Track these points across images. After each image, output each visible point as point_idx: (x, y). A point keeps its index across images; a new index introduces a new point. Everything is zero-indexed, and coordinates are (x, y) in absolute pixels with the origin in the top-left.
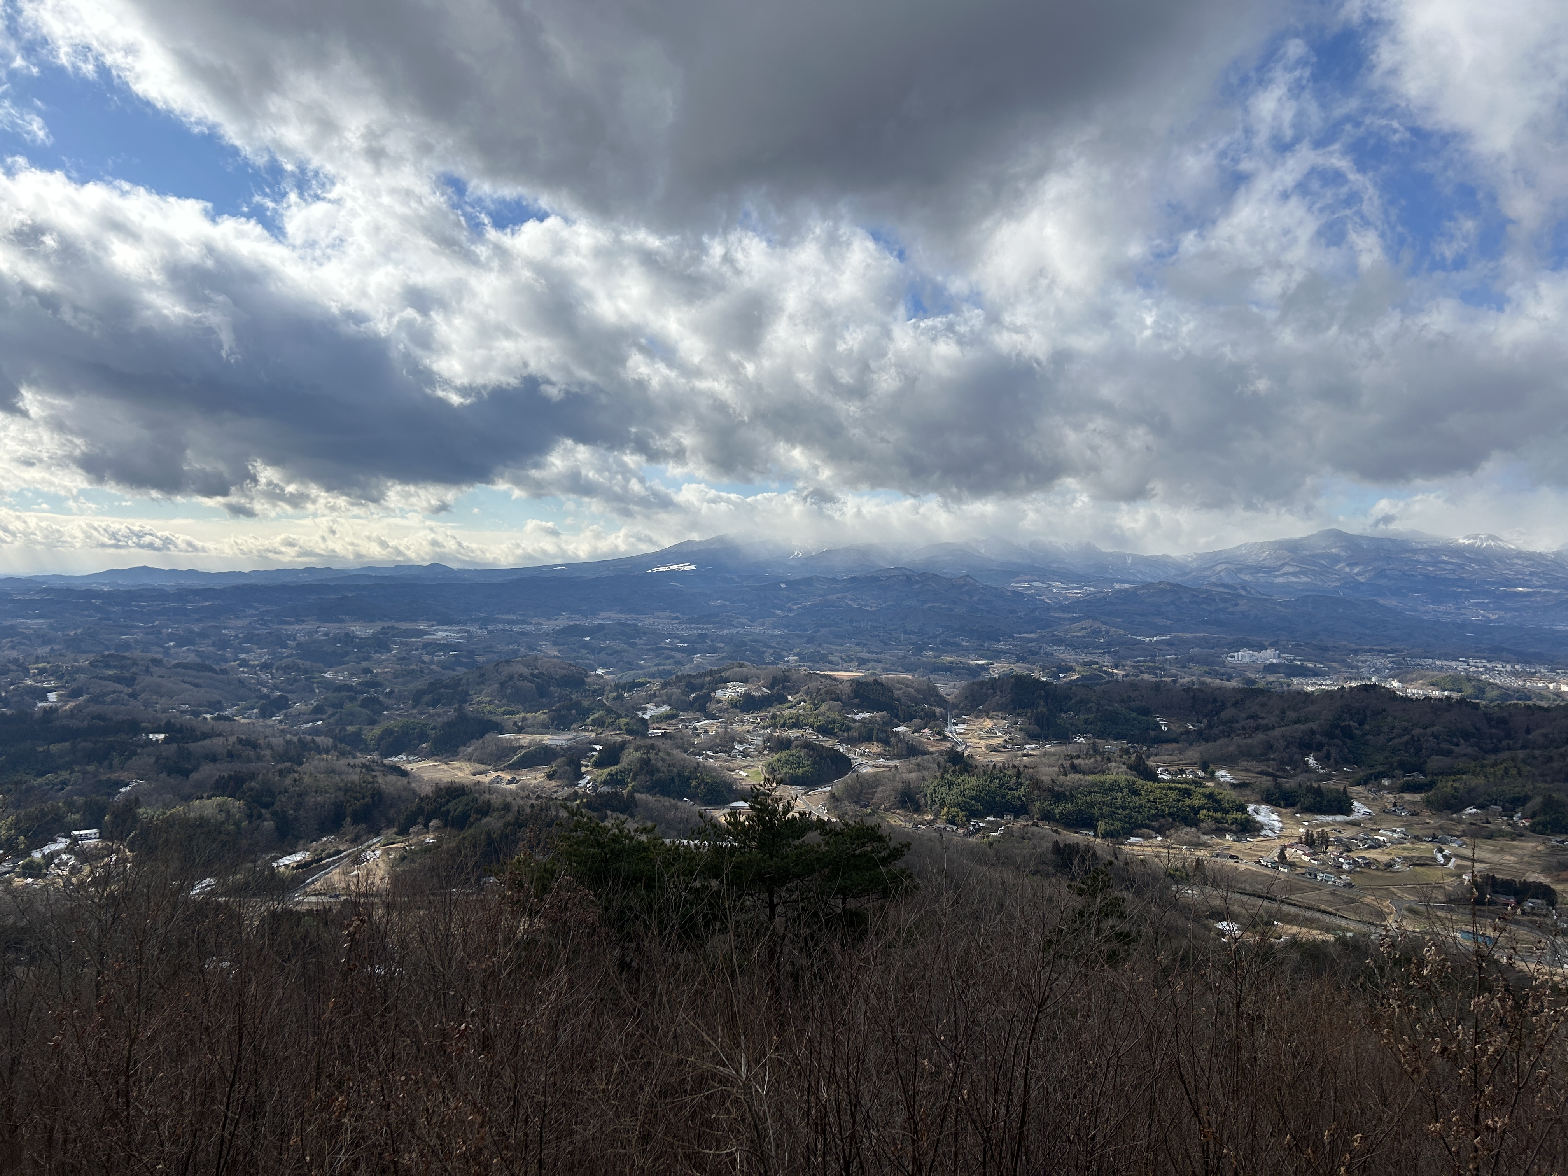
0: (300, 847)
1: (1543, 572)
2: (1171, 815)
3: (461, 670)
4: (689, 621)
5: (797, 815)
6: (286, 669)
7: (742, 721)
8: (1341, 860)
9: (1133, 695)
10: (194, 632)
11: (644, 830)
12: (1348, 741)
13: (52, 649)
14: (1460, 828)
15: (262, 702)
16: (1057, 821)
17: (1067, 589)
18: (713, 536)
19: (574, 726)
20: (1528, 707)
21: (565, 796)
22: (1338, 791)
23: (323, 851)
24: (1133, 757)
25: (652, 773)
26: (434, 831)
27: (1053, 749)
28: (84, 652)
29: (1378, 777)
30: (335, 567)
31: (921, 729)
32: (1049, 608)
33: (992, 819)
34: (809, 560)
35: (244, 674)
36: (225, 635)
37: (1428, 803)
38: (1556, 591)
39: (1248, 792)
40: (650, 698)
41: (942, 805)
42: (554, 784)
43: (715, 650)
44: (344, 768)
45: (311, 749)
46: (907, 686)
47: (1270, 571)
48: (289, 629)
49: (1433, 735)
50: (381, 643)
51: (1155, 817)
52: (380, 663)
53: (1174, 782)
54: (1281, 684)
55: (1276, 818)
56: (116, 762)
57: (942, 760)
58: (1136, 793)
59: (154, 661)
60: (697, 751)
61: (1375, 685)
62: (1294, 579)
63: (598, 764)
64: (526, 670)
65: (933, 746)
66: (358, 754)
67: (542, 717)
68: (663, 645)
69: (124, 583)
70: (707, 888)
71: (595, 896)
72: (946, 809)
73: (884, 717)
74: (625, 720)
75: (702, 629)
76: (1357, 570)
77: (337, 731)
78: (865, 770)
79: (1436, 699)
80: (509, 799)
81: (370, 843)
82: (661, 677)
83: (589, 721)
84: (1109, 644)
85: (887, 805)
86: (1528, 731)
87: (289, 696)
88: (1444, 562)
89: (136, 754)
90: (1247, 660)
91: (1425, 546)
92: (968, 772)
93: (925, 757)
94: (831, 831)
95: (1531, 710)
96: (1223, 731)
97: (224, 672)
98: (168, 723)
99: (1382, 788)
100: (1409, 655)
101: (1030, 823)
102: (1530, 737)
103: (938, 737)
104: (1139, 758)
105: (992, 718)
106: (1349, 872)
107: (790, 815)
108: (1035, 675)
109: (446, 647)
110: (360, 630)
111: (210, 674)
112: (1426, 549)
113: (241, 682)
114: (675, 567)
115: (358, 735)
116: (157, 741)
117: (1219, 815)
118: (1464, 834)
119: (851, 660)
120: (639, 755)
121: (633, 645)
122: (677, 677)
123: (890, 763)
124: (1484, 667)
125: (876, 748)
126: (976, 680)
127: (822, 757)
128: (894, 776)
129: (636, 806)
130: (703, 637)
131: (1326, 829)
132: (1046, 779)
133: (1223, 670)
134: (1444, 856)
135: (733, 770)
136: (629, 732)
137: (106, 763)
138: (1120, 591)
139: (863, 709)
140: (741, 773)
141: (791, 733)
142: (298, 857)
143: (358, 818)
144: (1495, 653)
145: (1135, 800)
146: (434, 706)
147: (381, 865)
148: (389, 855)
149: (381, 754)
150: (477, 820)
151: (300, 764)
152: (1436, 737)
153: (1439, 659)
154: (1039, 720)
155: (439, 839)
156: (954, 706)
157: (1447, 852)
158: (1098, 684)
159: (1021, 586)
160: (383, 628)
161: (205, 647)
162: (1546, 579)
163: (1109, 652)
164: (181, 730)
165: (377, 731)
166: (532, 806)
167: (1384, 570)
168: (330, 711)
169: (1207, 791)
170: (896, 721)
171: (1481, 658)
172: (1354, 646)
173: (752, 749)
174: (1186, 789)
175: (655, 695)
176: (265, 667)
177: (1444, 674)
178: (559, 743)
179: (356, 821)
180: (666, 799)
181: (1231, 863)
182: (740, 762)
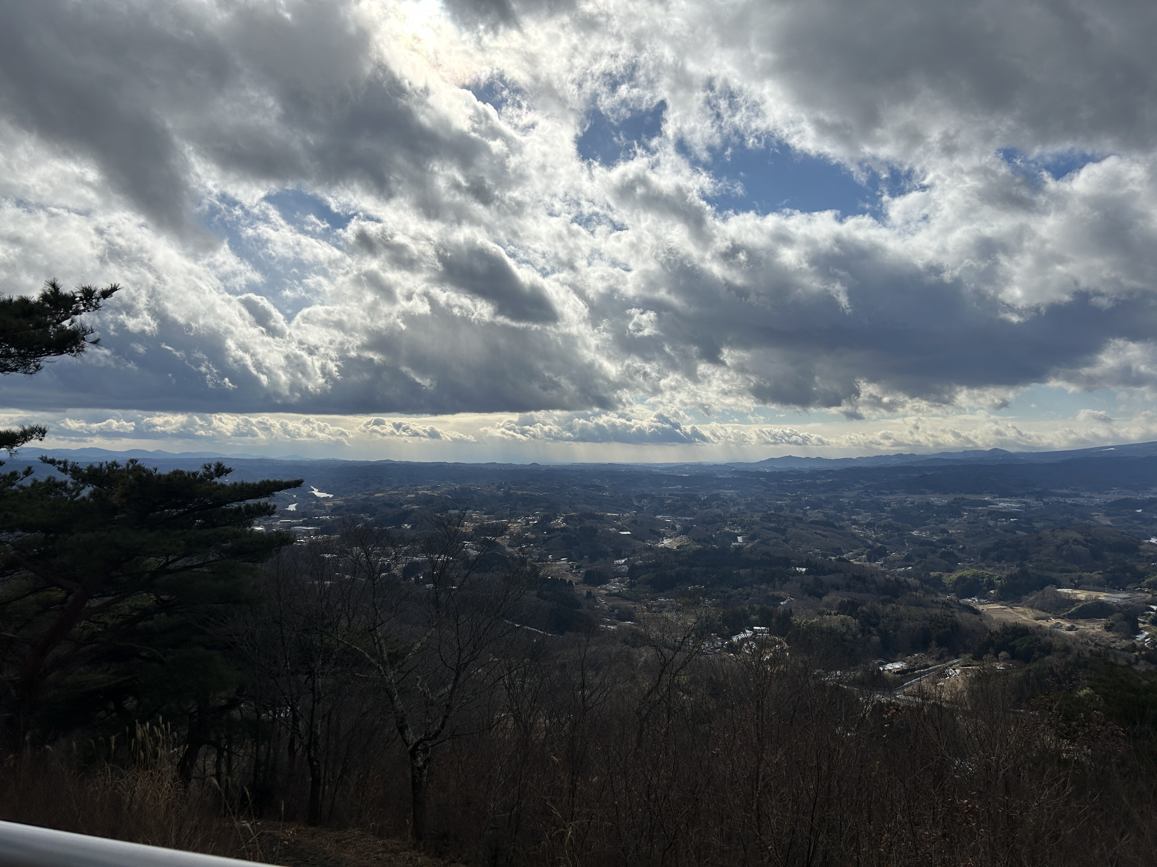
0: (898, 658)
3: (1021, 534)
6: (885, 527)
10: (822, 500)
13: (739, 509)
15: (868, 550)
19: (1129, 587)
21: (1123, 646)
23: (916, 663)
26: (1003, 661)
28: (757, 511)
30: (917, 453)
35: (855, 530)
36: (842, 502)
42: (1112, 635)
44: (929, 603)
45: (904, 587)
48: (886, 499)
50: (954, 510)
52: (953, 526)
56: (777, 584)
59: (797, 518)
64: (1080, 536)
66: (940, 594)
67: (1097, 576)
69: (780, 467)
77: (923, 575)
80: (1069, 643)
81: (951, 662)
83: (1144, 583)
87: (887, 547)
89: (789, 580)
97: (842, 528)
98: (808, 561)
109: (1008, 515)
110: (938, 500)
111: (833, 529)
113: (853, 535)
115: (939, 578)
116: (801, 572)
137: (772, 584)
142: (898, 666)
143: (941, 642)
146: (999, 562)
147: (960, 680)
148: (966, 674)
149: (957, 596)
150: (1041, 656)
151: (897, 597)
155: (1008, 668)
160: (956, 499)
161: (829, 510)
164: (816, 566)
165: (954, 576)
166: (1091, 651)
168: (917, 560)
176: (870, 525)
178: (1115, 600)
179: (940, 645)
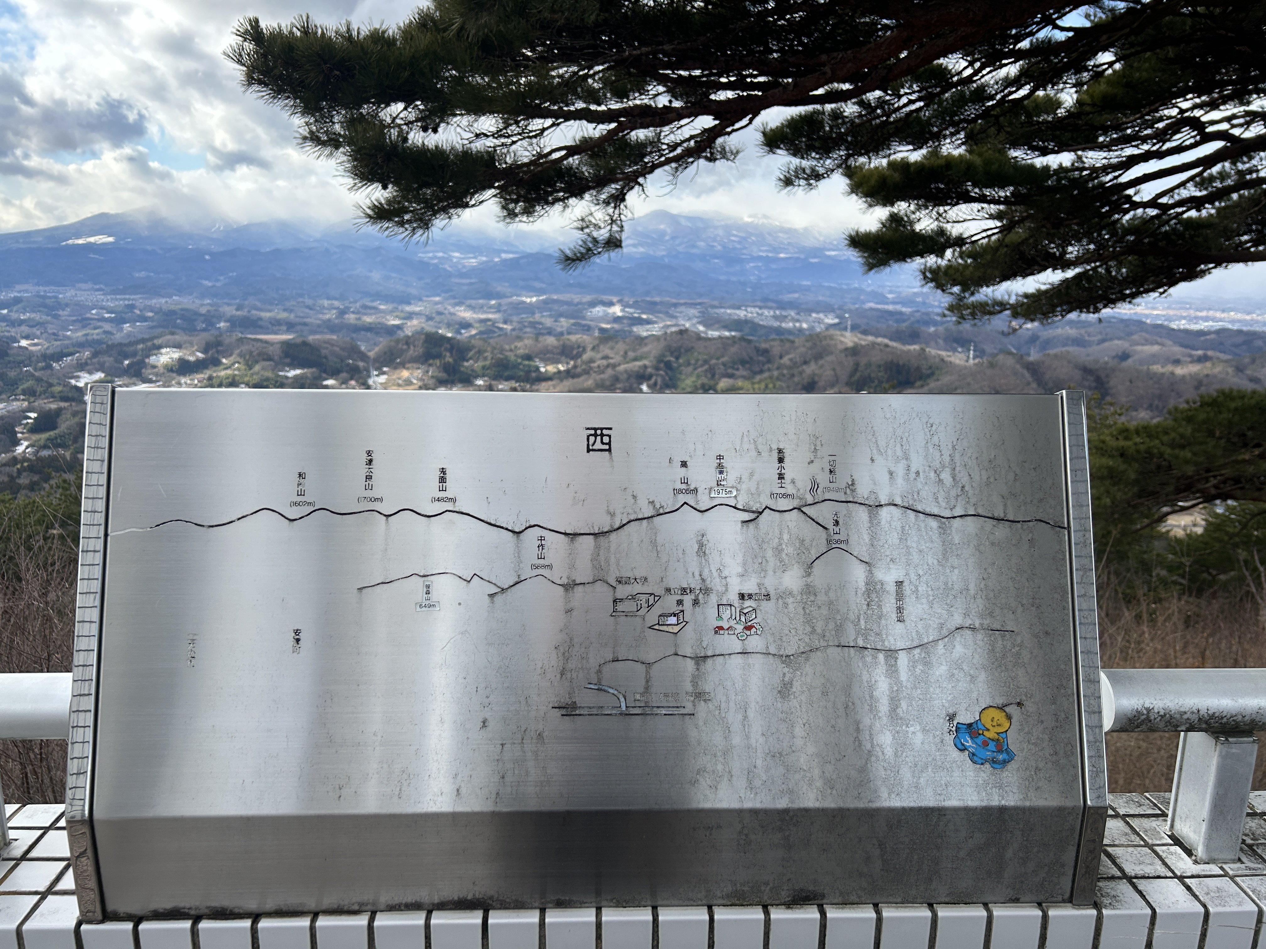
1: (795, 242)
4: (115, 292)
7: (179, 384)
9: (519, 345)
12: (669, 372)
17: (463, 258)
31: (347, 381)
32: (450, 275)
34: (246, 227)
38: (803, 257)
40: (82, 366)
43: (144, 319)
46: (333, 345)
49: (723, 363)
54: (625, 331)
61: (687, 329)
62: (633, 250)
63: (35, 430)
68: (88, 315)
73: (314, 372)
74: (58, 388)
75: (129, 300)
76: (677, 242)
79: (726, 338)
82: (90, 346)
84: (499, 304)
86: (781, 357)
88: (734, 235)
90: (601, 314)
91: (721, 223)
95: (784, 342)
96: (584, 370)
100: (710, 306)
102: (782, 361)
103: (363, 387)
105: (408, 369)
108: (442, 332)
114: (92, 239)
119: (280, 324)
120: (75, 420)
121: (56, 317)
122: (108, 346)
124: (757, 312)
126: (393, 338)
130: (131, 307)
133: (583, 323)
136: (64, 399)
138: (506, 260)
139: (293, 366)
144: (764, 302)
152: (725, 365)
153: (729, 308)
154: (446, 369)
156: (375, 360)
158: (492, 337)
159: (426, 256)
162: (797, 247)
167: (695, 242)
170: (324, 375)
171: (755, 307)
172: (674, 301)
175: (86, 364)
177: (732, 320)
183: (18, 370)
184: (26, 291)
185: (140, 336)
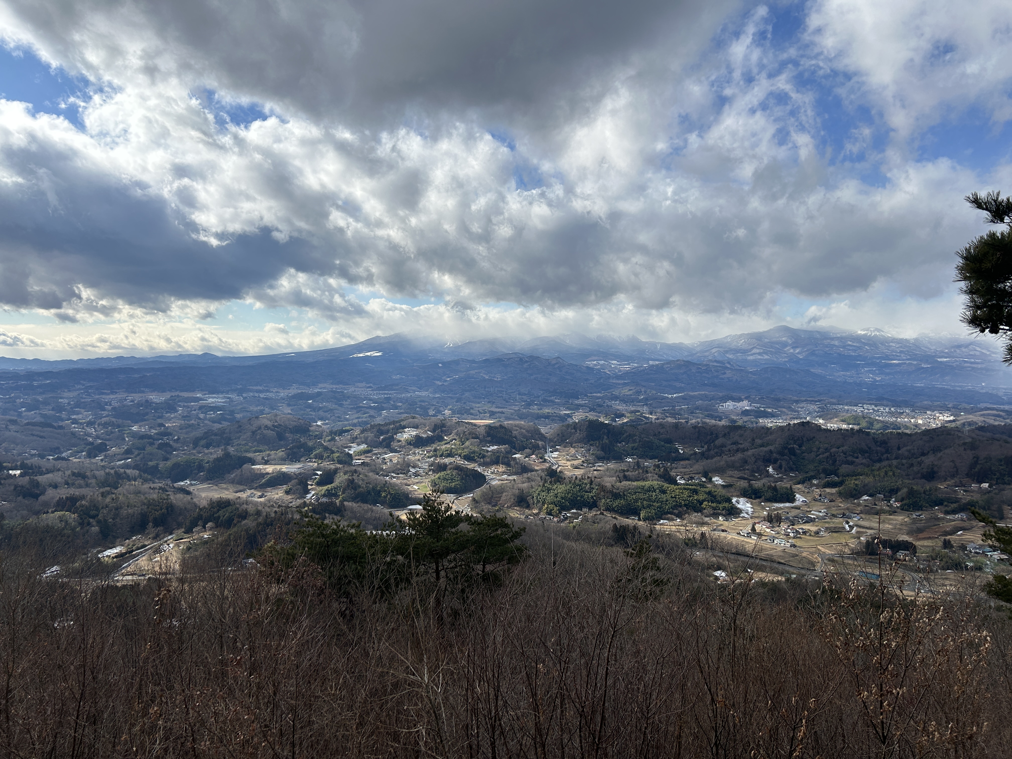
0: (117, 544)
1: (908, 351)
2: (685, 505)
3: (225, 424)
4: (379, 389)
5: (454, 513)
6: (105, 425)
7: (415, 453)
8: (789, 530)
9: (662, 431)
10: (38, 401)
11: (353, 526)
12: (793, 457)
14: (859, 509)
15: (88, 447)
16: (616, 511)
17: (620, 365)
18: (392, 333)
19: (303, 459)
20: (899, 434)
21: (298, 505)
22: (786, 488)
23: (133, 545)
24: (662, 470)
25: (355, 489)
26: (210, 530)
27: (612, 466)
29: (810, 479)
30: (136, 356)
31: (530, 455)
32: (609, 377)
33: (575, 511)
34: (457, 348)
35: (75, 428)
36: (61, 402)
37: (840, 494)
38: (915, 363)
39: (732, 490)
40: (353, 440)
41: (544, 504)
42: (290, 497)
43: (396, 408)
44: (147, 490)
45: (123, 478)
46: (521, 428)
47: (745, 352)
48: (106, 398)
49: (843, 452)
50: (170, 407)
51: (675, 507)
52: (170, 420)
53: (687, 485)
54: (752, 422)
55: (750, 506)
57: (543, 474)
58: (664, 492)
59: (11, 421)
60: (385, 474)
61: (808, 422)
62: (759, 357)
63: (319, 484)
64: (269, 422)
65: (538, 466)
66: (157, 481)
67: (281, 453)
68: (361, 405)
70: (395, 561)
71: (322, 569)
72: (546, 506)
73: (506, 448)
74: (337, 455)
75: (387, 394)
76: (797, 351)
77: (141, 465)
78: (494, 483)
79: (845, 430)
80: (260, 508)
81: (165, 539)
82: (360, 426)
83: (312, 456)
84: (646, 399)
85: (509, 504)
86: (899, 448)
87: (107, 442)
88: (849, 345)
89: (1, 484)
90: (731, 408)
91: (838, 335)
92: (560, 482)
93: (533, 473)
94: (475, 522)
95: (901, 435)
96: (717, 453)
97: (61, 427)
98: (23, 463)
99: (812, 485)
100: (829, 403)
101: (599, 513)
102: (900, 452)
103: (541, 460)
104: (666, 470)
105: (574, 447)
106: (794, 538)
107: (449, 513)
108: (602, 419)
109: (215, 409)
110: (156, 398)
111: (51, 429)
112: (838, 338)
113: (73, 434)
114: (369, 354)
115: (156, 467)
116: (15, 475)
117: (714, 505)
118: (861, 512)
119: (485, 413)
120: (346, 477)
121: (341, 405)
122: (371, 425)
123: (510, 478)
124: (873, 409)
125: (501, 468)
126: (564, 424)
127: (467, 475)
128: (513, 486)
129: (345, 510)
130: (388, 399)
131: (780, 512)
132: (608, 485)
133: (716, 414)
134: (849, 526)
135: (409, 485)
136: (340, 462)
138: (653, 366)
139: (493, 443)
140: (415, 487)
141: (447, 461)
142: (117, 550)
143: (157, 523)
144: (879, 401)
145: (664, 497)
146: (208, 448)
147: (174, 553)
148: (179, 546)
149: (172, 480)
150: (238, 522)
151: (116, 488)
152: (845, 454)
153: (847, 405)
154: (603, 448)
155: (213, 535)
156: (551, 440)
157: (851, 524)
158: (640, 425)
159: (591, 363)
160: (172, 396)
161: (47, 410)
162: (910, 355)
163: (647, 405)
164: (31, 467)
165: (169, 464)
166: (276, 512)
167: (814, 351)
168: (136, 452)
169: (707, 490)
170: (514, 450)
171: (871, 404)
172: (796, 398)
173: (421, 471)
174: (694, 489)
175: (356, 438)
176: (90, 424)
177: (849, 415)
178: (293, 470)
179: (156, 525)
180: (365, 505)
181: (723, 534)
182: (414, 480)
183: (314, 441)
184: (324, 388)
185: (392, 419)
